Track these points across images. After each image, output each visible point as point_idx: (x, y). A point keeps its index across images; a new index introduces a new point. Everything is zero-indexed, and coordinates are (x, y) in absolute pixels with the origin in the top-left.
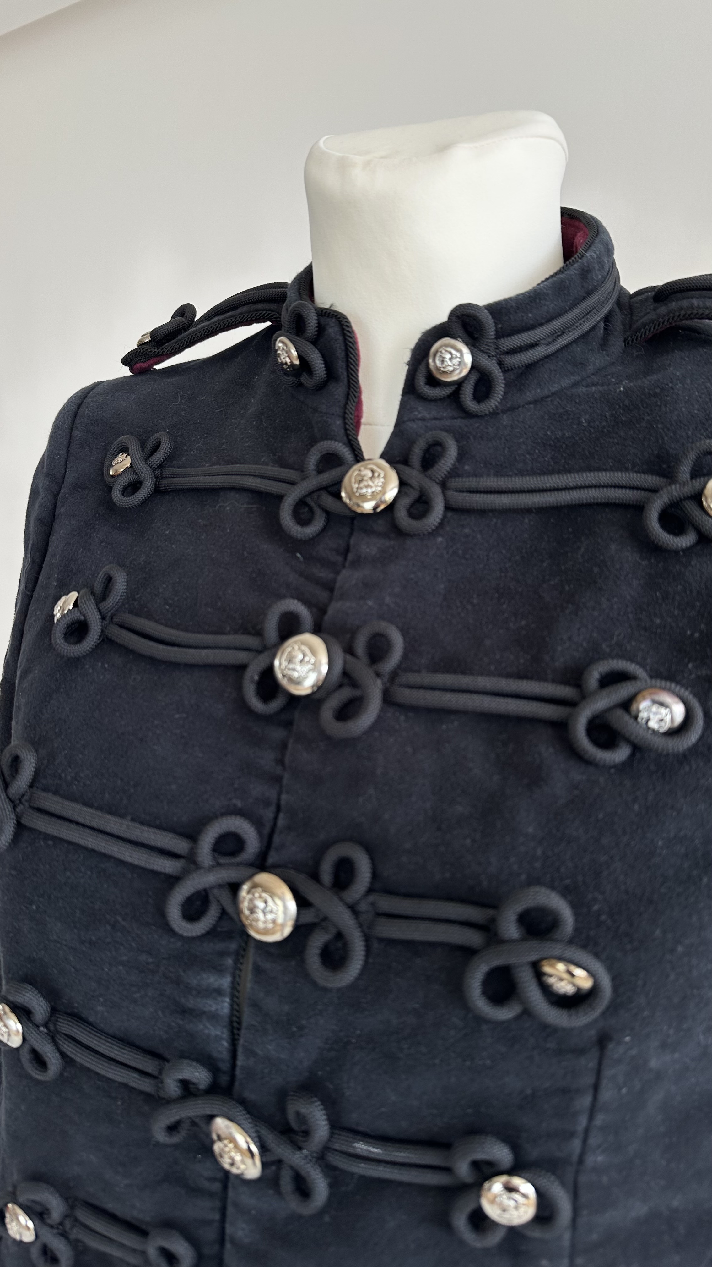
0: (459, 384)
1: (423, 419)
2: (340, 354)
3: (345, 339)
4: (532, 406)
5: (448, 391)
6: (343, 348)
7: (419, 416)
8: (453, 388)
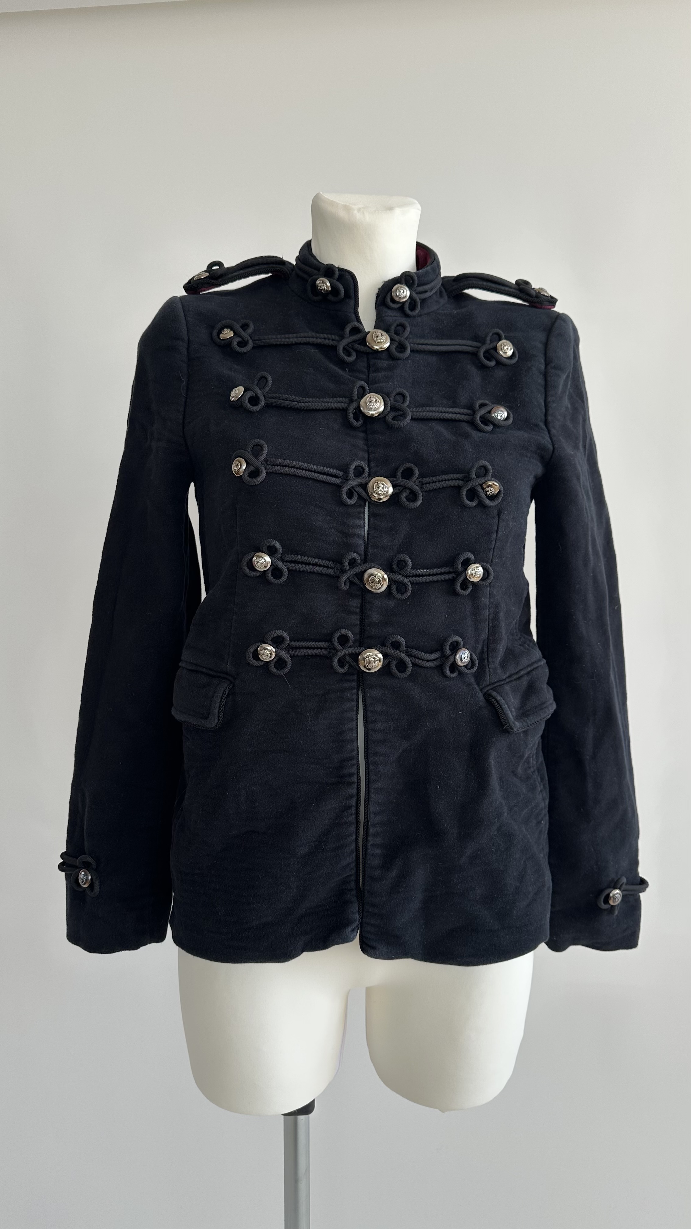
0: (404, 303)
1: (391, 316)
2: (352, 287)
3: (354, 281)
4: (426, 316)
5: (399, 305)
6: (353, 285)
7: (389, 315)
8: (402, 304)
